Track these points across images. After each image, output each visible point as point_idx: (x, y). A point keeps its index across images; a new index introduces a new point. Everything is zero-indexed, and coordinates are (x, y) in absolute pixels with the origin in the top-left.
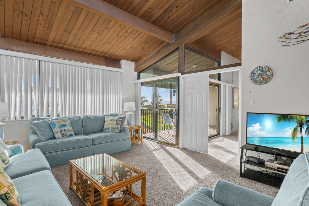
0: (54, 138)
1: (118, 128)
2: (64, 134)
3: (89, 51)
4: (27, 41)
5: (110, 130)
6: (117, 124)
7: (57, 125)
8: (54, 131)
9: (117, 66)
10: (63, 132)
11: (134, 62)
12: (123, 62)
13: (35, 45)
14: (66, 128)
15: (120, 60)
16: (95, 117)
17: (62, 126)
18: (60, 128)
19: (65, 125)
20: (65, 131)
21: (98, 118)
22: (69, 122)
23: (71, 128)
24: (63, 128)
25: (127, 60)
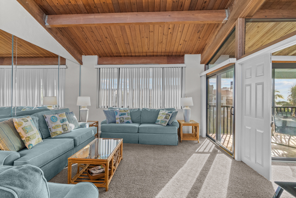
0: (115, 122)
1: (166, 122)
2: (122, 121)
3: (151, 54)
4: (111, 56)
5: (159, 123)
6: (166, 118)
7: (119, 113)
8: (116, 117)
9: (179, 62)
10: (121, 119)
11: (200, 54)
12: (186, 56)
13: (116, 58)
14: (124, 117)
15: (183, 56)
16: (151, 110)
17: (122, 115)
18: (120, 116)
19: (125, 114)
20: (123, 118)
21: (154, 111)
22: (129, 112)
23: (130, 117)
24: (122, 116)
25: (190, 54)
